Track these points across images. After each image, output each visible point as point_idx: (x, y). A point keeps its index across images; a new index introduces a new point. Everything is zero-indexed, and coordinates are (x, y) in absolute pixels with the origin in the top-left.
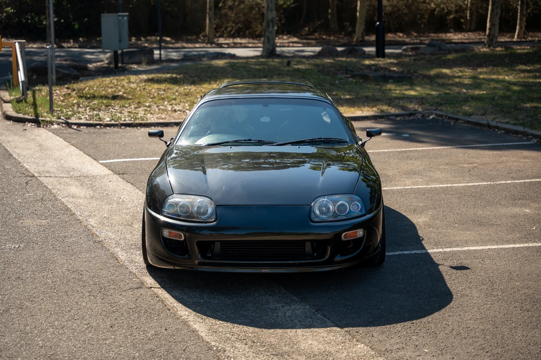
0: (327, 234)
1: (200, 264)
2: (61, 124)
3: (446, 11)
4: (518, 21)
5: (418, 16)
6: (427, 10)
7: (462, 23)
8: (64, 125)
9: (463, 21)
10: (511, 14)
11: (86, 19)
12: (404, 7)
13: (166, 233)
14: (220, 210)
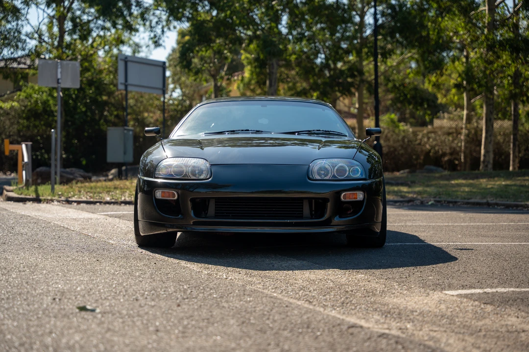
0: (325, 193)
1: (195, 223)
2: (61, 202)
3: (440, 152)
4: (511, 163)
5: (414, 157)
6: (422, 151)
7: (457, 165)
8: (64, 202)
9: (457, 162)
10: (503, 157)
11: (94, 157)
12: (400, 148)
13: (159, 194)
14: (214, 169)
